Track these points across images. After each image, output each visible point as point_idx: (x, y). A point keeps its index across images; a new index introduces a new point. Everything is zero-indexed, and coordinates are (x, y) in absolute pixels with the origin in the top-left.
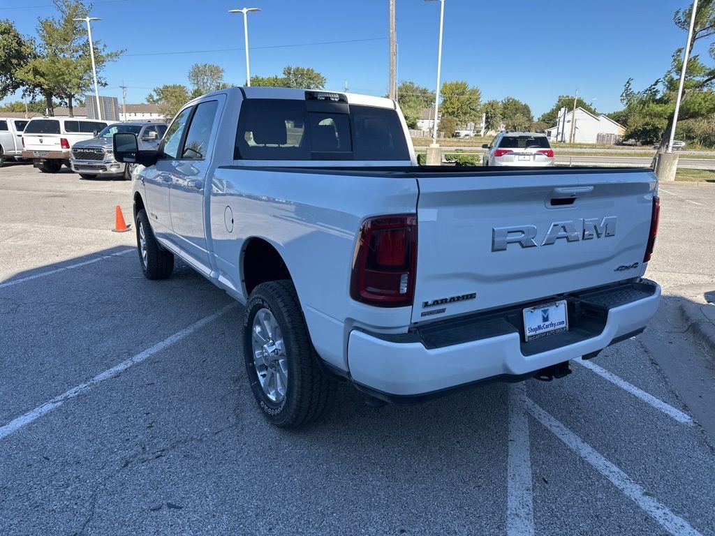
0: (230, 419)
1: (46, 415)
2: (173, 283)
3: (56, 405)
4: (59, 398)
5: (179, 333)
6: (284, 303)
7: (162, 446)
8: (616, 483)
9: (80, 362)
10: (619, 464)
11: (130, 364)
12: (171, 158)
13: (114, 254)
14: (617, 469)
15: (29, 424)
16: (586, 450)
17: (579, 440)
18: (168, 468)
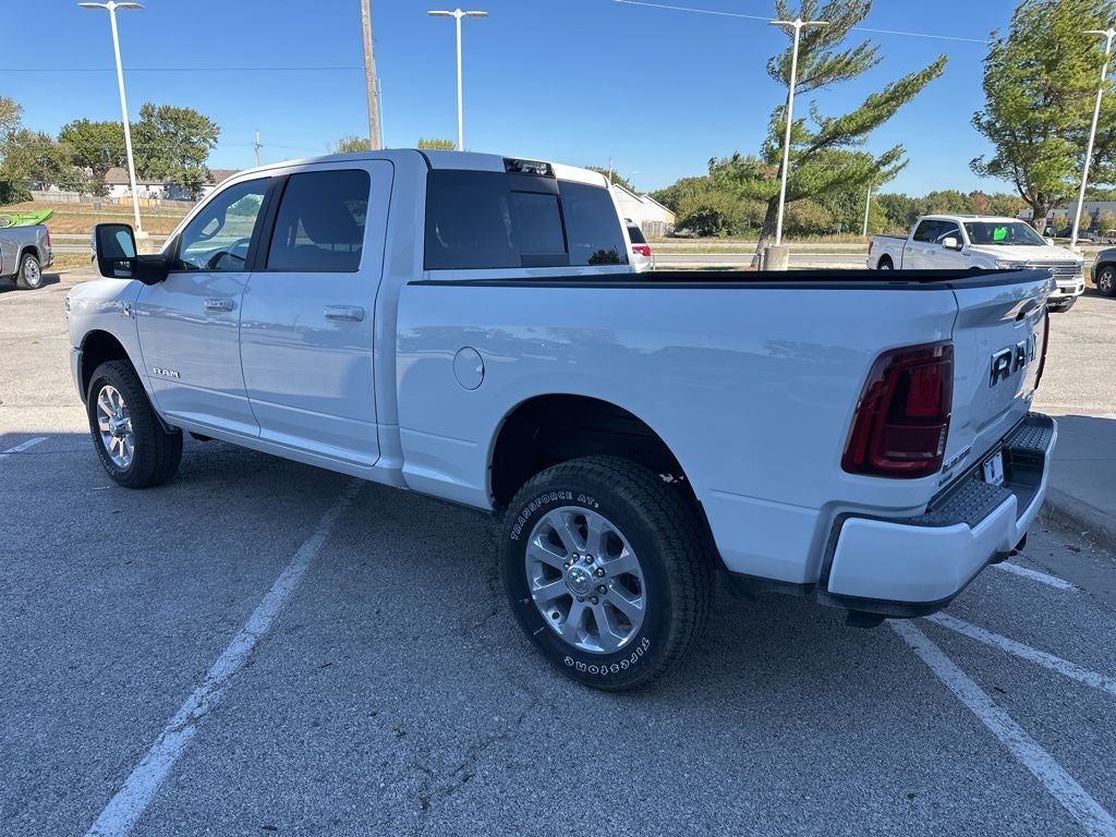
0: (517, 694)
1: (186, 755)
2: (183, 492)
3: (184, 732)
4: (177, 721)
5: (284, 574)
6: (631, 492)
7: (453, 758)
8: (1072, 675)
9: (149, 651)
10: (1053, 652)
11: (251, 641)
12: (193, 269)
13: (11, 451)
14: (1056, 659)
15: (169, 778)
16: (1005, 644)
17: (986, 632)
18: (501, 792)
